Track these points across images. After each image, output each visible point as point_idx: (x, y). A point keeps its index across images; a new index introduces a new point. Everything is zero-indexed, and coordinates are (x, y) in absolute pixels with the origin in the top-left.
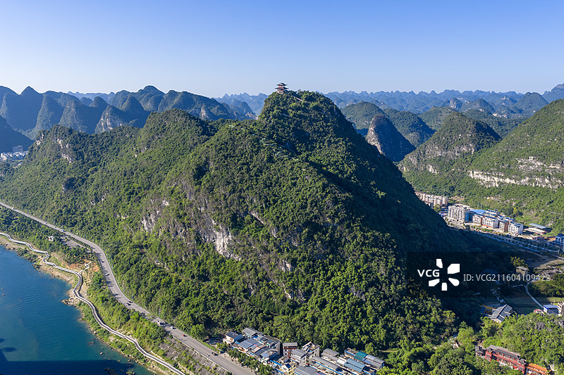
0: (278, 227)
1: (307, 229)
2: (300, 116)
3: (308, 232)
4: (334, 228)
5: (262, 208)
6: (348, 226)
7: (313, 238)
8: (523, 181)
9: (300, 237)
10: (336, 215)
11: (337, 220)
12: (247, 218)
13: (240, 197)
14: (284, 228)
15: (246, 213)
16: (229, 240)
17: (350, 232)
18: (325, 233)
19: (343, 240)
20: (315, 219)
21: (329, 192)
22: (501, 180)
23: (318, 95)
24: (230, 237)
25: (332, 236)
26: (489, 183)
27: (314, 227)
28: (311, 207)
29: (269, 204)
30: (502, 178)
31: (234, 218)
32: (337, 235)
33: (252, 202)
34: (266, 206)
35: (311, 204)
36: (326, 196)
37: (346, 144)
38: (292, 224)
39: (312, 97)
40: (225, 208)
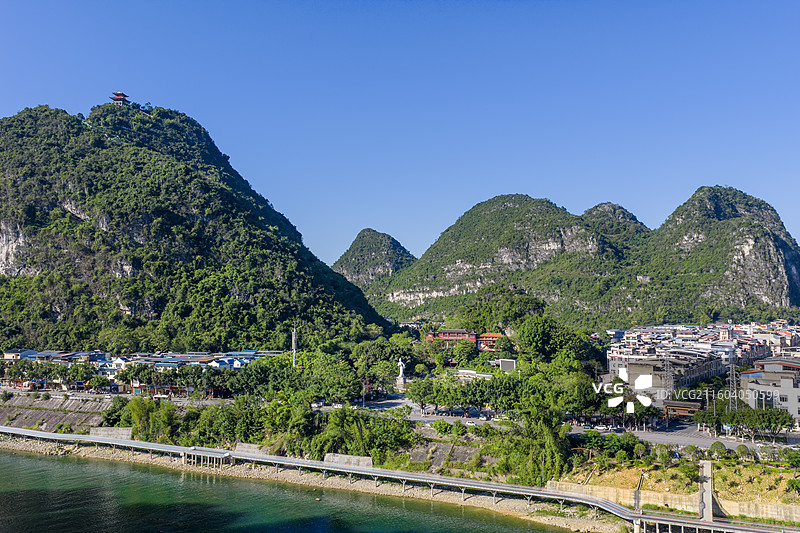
0: (110, 214)
1: (160, 219)
3: (162, 224)
4: (204, 224)
5: (83, 194)
6: (226, 221)
7: (169, 232)
9: (149, 230)
10: (207, 204)
11: (207, 211)
12: (57, 211)
13: (43, 182)
14: (121, 215)
15: (53, 205)
16: (18, 247)
17: (228, 229)
18: (189, 227)
19: (218, 239)
20: (174, 208)
22: (427, 295)
23: (177, 113)
24: (21, 240)
25: (200, 231)
26: (412, 302)
27: (170, 218)
28: (167, 193)
29: (96, 189)
30: (428, 292)
31: (30, 211)
32: (208, 231)
33: (64, 187)
34: (90, 192)
35: (167, 189)
36: (190, 181)
37: (220, 173)
38: (134, 210)
39: (164, 114)
40: (14, 197)
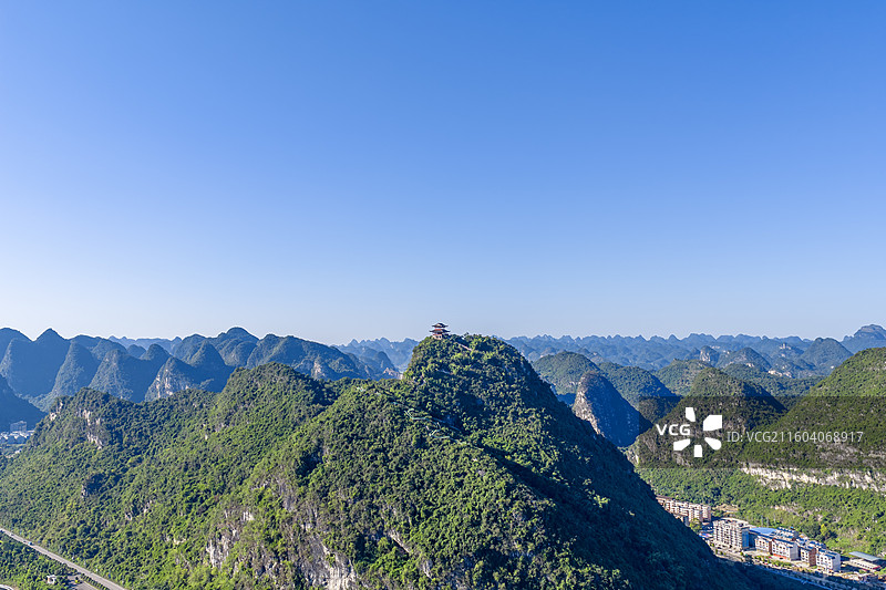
0: (433, 558)
1: (481, 563)
2: (468, 374)
3: (484, 568)
4: (527, 560)
5: (407, 525)
6: (550, 557)
7: (491, 579)
8: (829, 479)
9: (470, 576)
10: (529, 537)
11: (531, 546)
12: (383, 542)
13: (371, 506)
14: (444, 560)
15: (380, 534)
16: (350, 582)
17: (553, 568)
18: (511, 569)
19: (543, 582)
20: (495, 544)
21: (517, 498)
22: (794, 478)
23: (496, 342)
24: (352, 575)
25: (523, 574)
26: (775, 482)
27: (494, 558)
28: (488, 522)
29: (419, 518)
30: (796, 473)
31: (360, 542)
32: (532, 572)
33: (390, 514)
34: (414, 522)
35: (488, 517)
36: (511, 505)
37: (542, 418)
38: (456, 553)
39: (485, 345)
40: (346, 525)
